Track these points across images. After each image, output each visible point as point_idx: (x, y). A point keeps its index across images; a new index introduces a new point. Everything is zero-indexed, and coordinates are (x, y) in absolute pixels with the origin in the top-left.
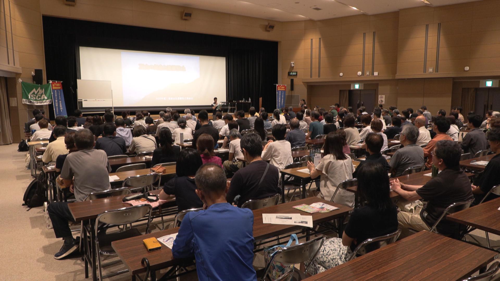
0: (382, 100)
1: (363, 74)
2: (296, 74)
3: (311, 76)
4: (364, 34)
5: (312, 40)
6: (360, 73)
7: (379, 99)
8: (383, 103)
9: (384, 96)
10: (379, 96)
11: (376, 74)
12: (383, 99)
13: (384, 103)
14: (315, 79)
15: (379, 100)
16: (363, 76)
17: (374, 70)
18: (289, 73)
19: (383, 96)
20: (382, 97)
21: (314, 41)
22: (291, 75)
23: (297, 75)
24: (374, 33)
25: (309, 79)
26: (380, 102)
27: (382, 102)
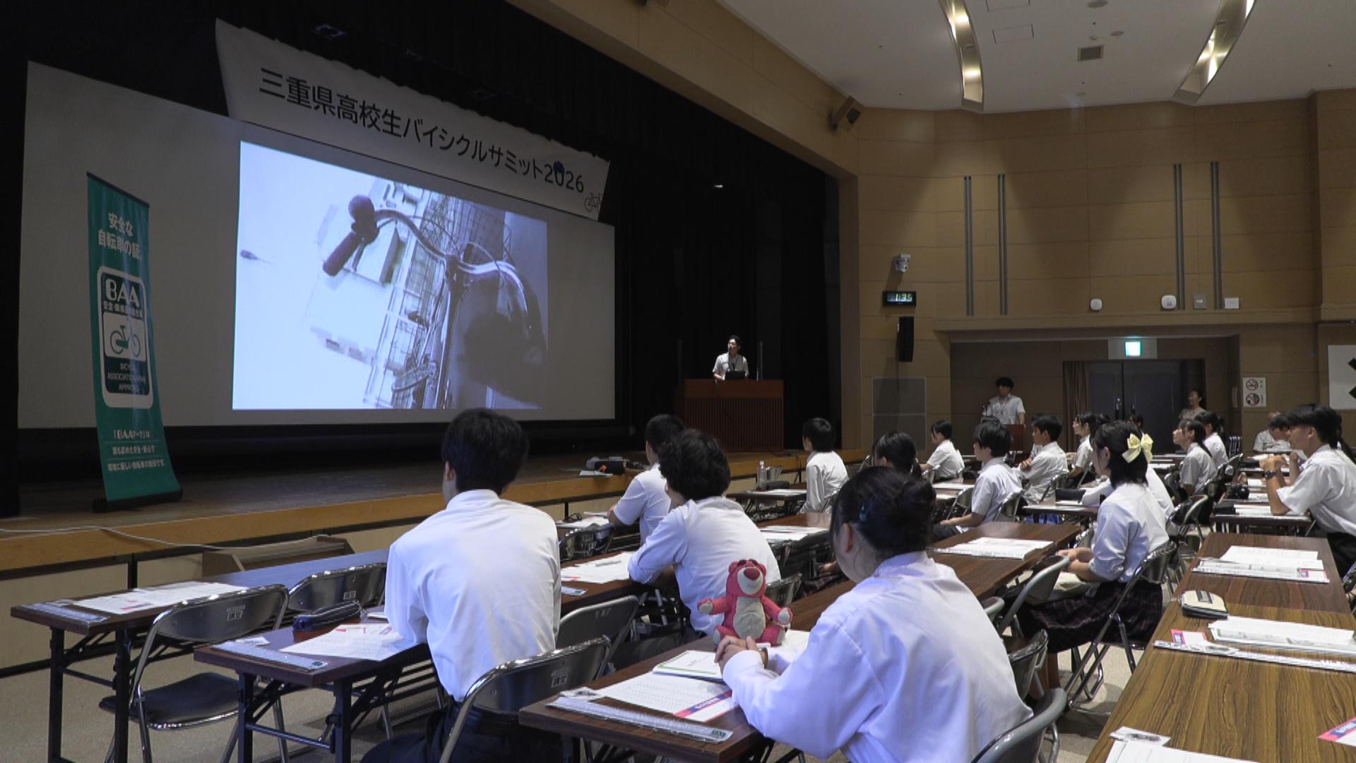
0: (1256, 396)
1: (1181, 304)
2: (910, 300)
3: (970, 309)
4: (1178, 169)
5: (968, 179)
6: (1169, 300)
7: (1246, 392)
8: (1259, 405)
9: (1264, 379)
10: (1245, 380)
11: (1231, 303)
12: (1262, 392)
13: (1264, 404)
14: (987, 318)
15: (1245, 396)
16: (1180, 312)
17: (1224, 291)
18: (885, 295)
19: (1258, 380)
20: (1256, 386)
21: (975, 182)
22: (896, 304)
23: (913, 304)
24: (1215, 167)
25: (959, 320)
26: (1249, 402)
27: (1257, 402)
